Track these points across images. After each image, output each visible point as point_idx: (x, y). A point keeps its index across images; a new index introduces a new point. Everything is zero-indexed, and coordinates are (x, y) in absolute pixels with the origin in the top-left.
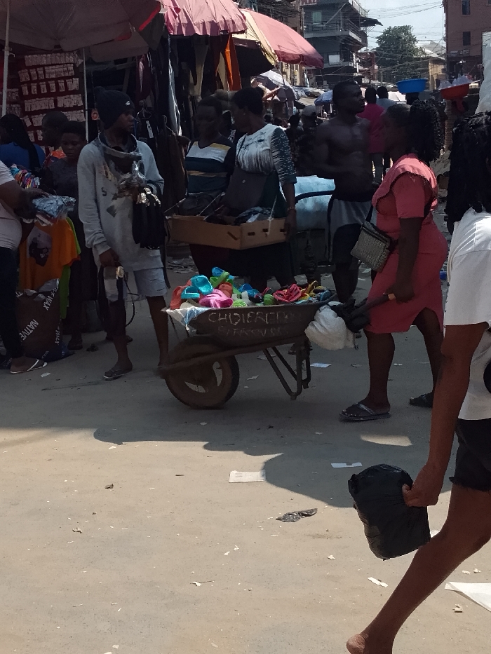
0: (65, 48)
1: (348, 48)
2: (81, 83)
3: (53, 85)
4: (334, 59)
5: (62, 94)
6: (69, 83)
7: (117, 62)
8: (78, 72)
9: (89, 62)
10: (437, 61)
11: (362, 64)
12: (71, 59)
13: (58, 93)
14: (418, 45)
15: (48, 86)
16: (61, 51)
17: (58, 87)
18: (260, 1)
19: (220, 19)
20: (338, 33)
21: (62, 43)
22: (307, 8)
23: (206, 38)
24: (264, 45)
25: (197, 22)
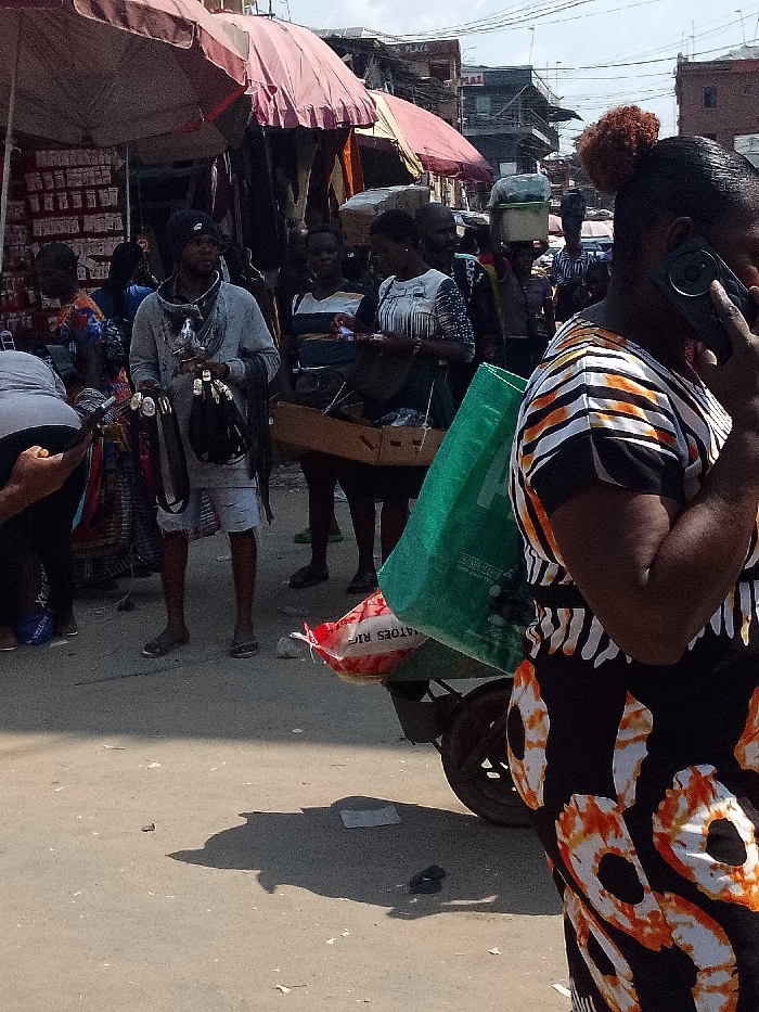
0: (99, 141)
1: (529, 153)
2: (121, 196)
3: (78, 198)
5: (92, 212)
6: (103, 195)
7: (179, 165)
8: (117, 180)
9: (135, 163)
11: (551, 178)
12: (107, 158)
13: (85, 211)
16: (93, 146)
17: (85, 200)
18: (398, 78)
19: (335, 105)
20: (513, 130)
21: (94, 134)
22: (471, 91)
23: (316, 129)
24: (403, 145)
25: (301, 107)
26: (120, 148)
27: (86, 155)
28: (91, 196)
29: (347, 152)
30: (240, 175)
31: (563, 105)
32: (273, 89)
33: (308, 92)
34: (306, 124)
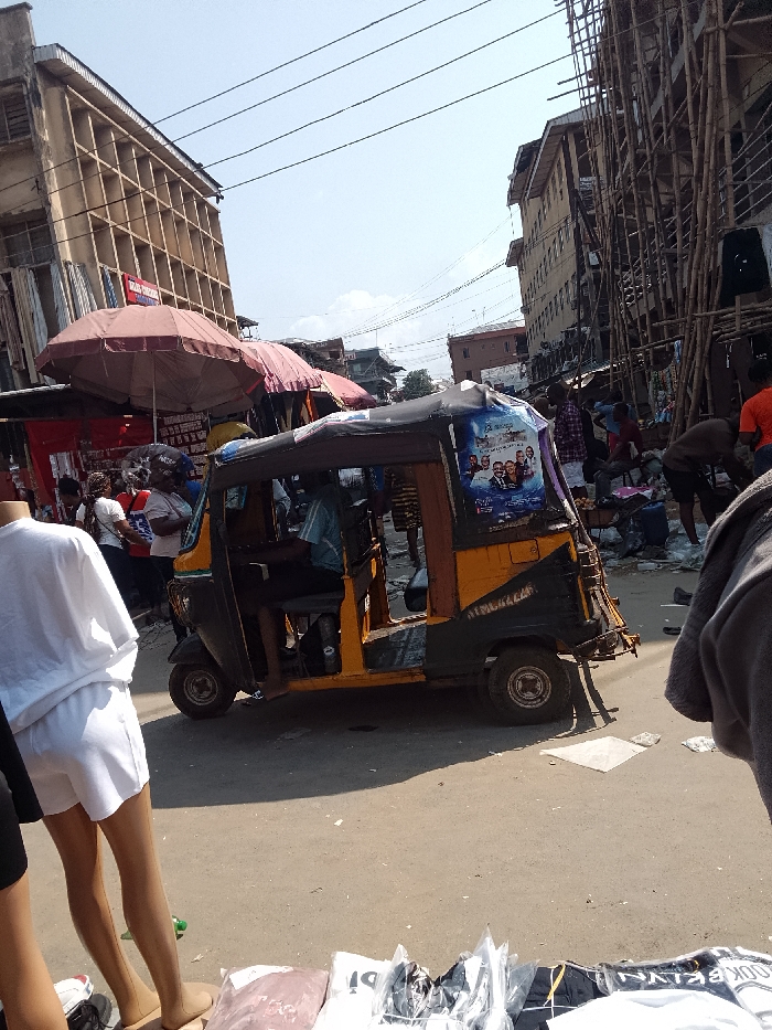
0: (195, 410)
1: (383, 389)
3: (187, 437)
5: (194, 443)
6: (199, 435)
7: (230, 416)
8: (204, 426)
9: (211, 417)
12: (199, 416)
13: (191, 443)
14: (433, 382)
15: (183, 438)
16: (192, 412)
17: (190, 438)
18: (315, 360)
19: (302, 379)
20: (374, 379)
21: (192, 407)
22: (350, 362)
23: (292, 393)
24: (334, 394)
25: (285, 382)
26: (205, 412)
27: (189, 417)
28: (193, 436)
29: (308, 401)
30: (260, 418)
31: (396, 364)
32: (272, 375)
33: (288, 374)
34: (289, 390)
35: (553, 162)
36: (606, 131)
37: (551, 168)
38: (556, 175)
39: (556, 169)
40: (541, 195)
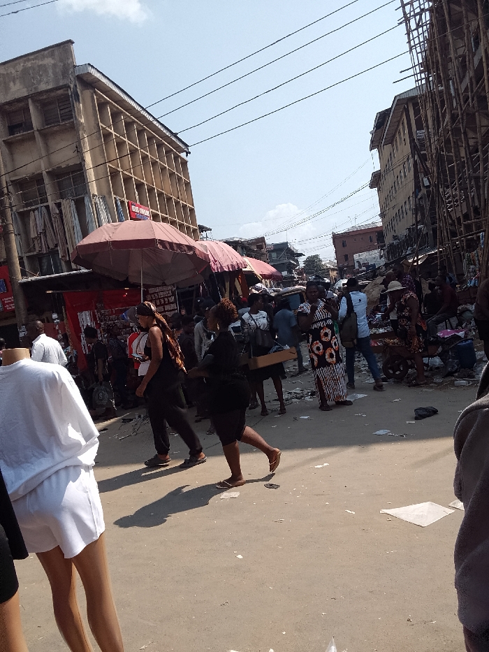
0: (167, 284)
1: (290, 268)
2: (175, 298)
3: (162, 301)
4: (285, 273)
6: (170, 299)
7: (190, 287)
8: (173, 294)
9: (177, 288)
10: (333, 270)
11: (298, 274)
12: (170, 288)
13: (165, 304)
14: (323, 263)
15: (160, 301)
16: (166, 285)
17: (165, 301)
18: (248, 251)
19: (235, 263)
20: (285, 261)
21: (165, 282)
22: (270, 251)
23: (230, 271)
24: (256, 272)
25: (224, 265)
29: (240, 277)
31: (299, 252)
32: (216, 261)
33: (226, 260)
34: (227, 270)
35: (399, 122)
36: (432, 101)
37: (398, 126)
38: (401, 130)
39: (401, 127)
40: (391, 143)
